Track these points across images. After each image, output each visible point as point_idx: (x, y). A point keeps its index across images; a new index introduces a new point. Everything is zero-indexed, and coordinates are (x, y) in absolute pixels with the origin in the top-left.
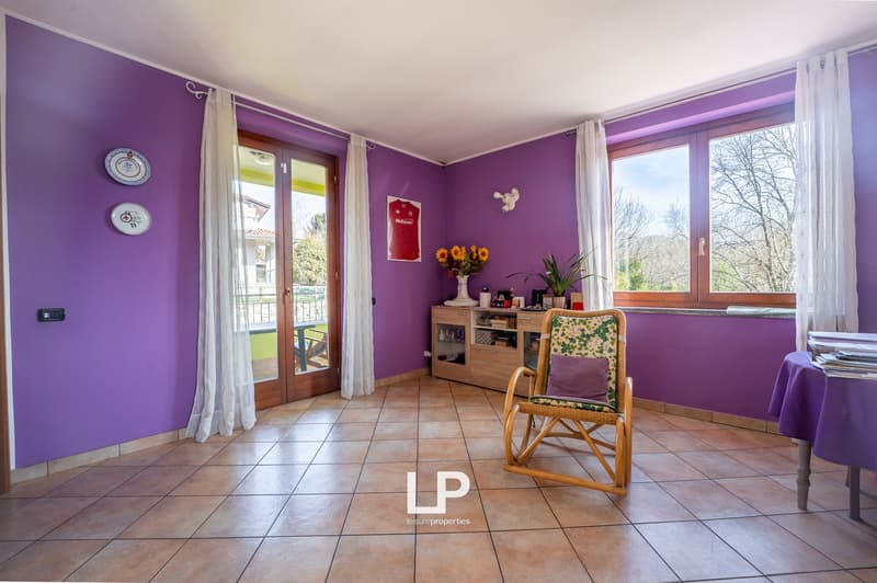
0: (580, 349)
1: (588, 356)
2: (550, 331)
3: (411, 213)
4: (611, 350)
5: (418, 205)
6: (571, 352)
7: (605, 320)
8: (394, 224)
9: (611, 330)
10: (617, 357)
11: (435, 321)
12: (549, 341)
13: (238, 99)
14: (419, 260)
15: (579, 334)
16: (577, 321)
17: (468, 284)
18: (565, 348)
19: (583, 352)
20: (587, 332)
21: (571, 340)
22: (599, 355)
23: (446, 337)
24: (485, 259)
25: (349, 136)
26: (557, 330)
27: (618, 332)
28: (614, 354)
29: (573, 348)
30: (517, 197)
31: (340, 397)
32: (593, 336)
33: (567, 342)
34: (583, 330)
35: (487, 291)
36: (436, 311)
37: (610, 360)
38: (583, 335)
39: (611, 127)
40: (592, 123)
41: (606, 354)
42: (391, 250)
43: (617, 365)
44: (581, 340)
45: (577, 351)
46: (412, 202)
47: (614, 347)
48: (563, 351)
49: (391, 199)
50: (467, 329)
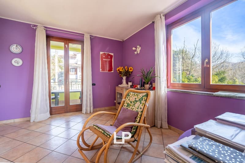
0: (132, 106)
1: (134, 110)
2: (125, 98)
3: (109, 57)
4: (141, 108)
5: (112, 54)
6: (129, 107)
7: (143, 95)
8: (102, 60)
9: (144, 99)
10: (142, 112)
11: (117, 91)
12: (124, 101)
13: (46, 27)
14: (113, 71)
15: (134, 100)
16: (135, 95)
17: (126, 79)
18: (128, 104)
19: (133, 107)
20: (137, 100)
21: (131, 102)
22: (137, 110)
23: (120, 97)
24: (131, 71)
25: (84, 35)
26: (128, 98)
27: (146, 101)
28: (141, 110)
29: (131, 105)
30: (140, 48)
31: (82, 113)
32: (138, 101)
33: (129, 103)
34: (136, 99)
35: (130, 82)
36: (117, 88)
37: (139, 112)
38: (135, 101)
39: (167, 16)
40: (159, 16)
41: (139, 110)
42: (101, 68)
43: (141, 115)
44: (134, 102)
45: (131, 107)
46: (110, 53)
47: (142, 107)
48: (127, 106)
49: (101, 53)
50: (123, 94)
